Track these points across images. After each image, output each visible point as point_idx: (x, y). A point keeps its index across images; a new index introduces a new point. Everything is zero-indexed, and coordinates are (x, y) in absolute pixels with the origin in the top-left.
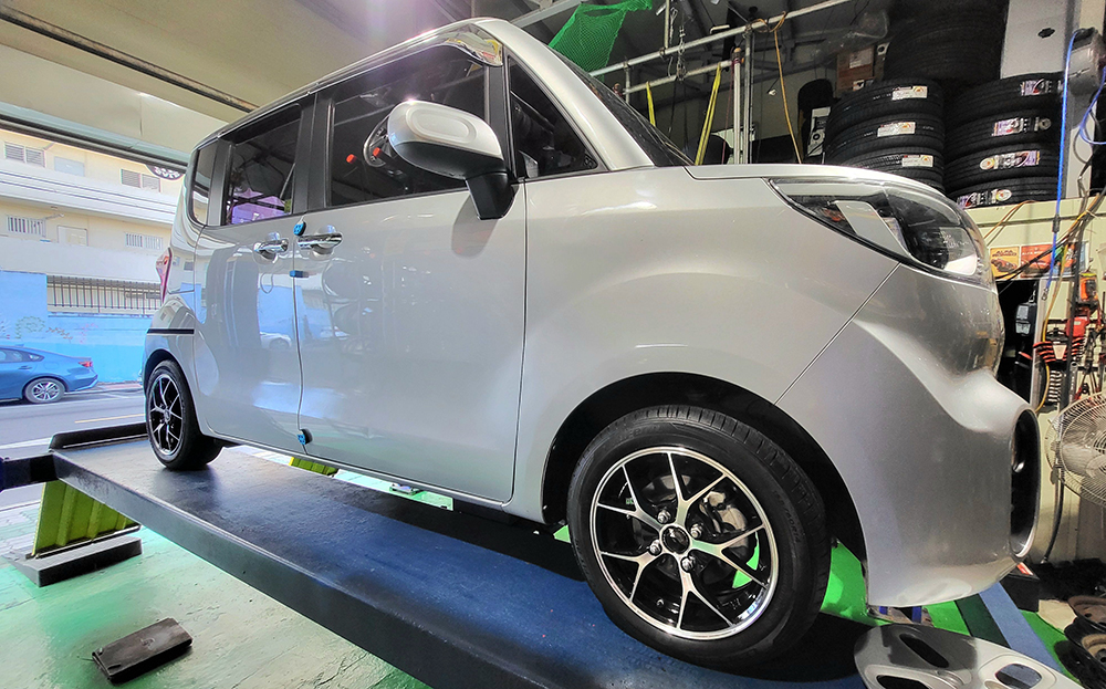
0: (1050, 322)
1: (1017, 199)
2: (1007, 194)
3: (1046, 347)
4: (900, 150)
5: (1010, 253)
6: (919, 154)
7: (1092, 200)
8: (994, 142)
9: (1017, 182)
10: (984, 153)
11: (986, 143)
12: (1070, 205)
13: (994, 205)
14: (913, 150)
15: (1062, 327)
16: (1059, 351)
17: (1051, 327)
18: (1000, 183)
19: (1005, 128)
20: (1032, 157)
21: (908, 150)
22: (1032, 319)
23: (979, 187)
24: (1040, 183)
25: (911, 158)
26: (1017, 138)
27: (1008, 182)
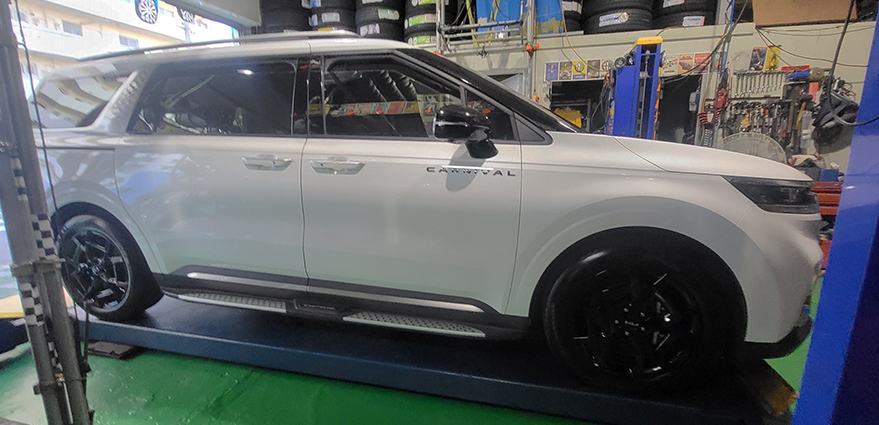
0: (707, 100)
3: (704, 115)
5: (689, 58)
7: (731, 26)
12: (720, 29)
15: (712, 103)
16: (710, 117)
17: (707, 103)
22: (697, 102)
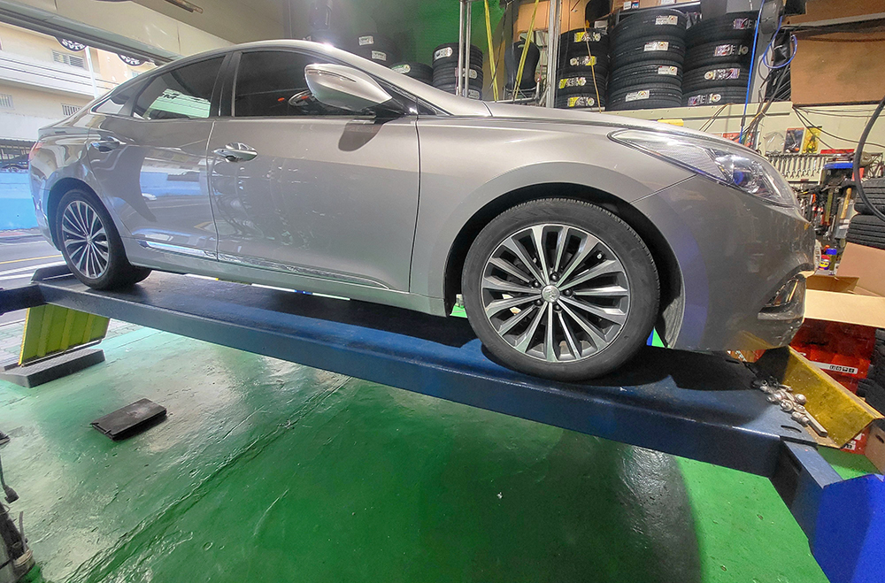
1: (723, 102)
2: (718, 97)
4: (657, 62)
6: (669, 66)
7: (765, 104)
8: (715, 60)
9: (723, 89)
10: (708, 68)
11: (710, 60)
13: (710, 104)
14: (666, 62)
18: (715, 90)
19: (722, 51)
20: (735, 73)
21: (662, 62)
23: (702, 91)
24: (737, 91)
25: (664, 68)
26: (728, 58)
27: (719, 89)
